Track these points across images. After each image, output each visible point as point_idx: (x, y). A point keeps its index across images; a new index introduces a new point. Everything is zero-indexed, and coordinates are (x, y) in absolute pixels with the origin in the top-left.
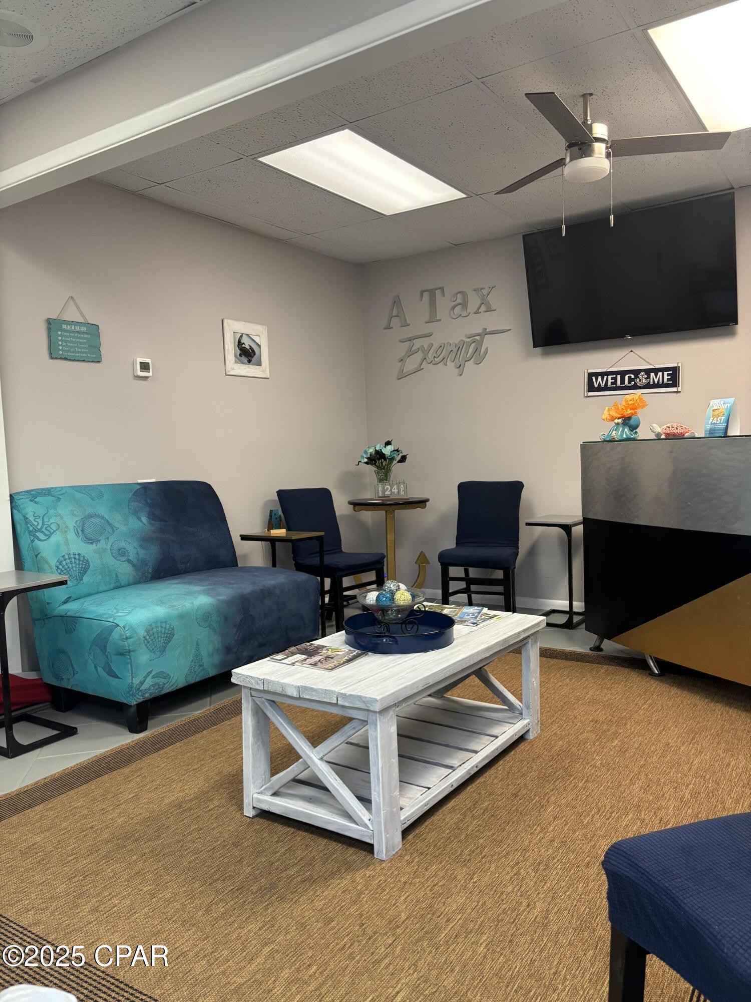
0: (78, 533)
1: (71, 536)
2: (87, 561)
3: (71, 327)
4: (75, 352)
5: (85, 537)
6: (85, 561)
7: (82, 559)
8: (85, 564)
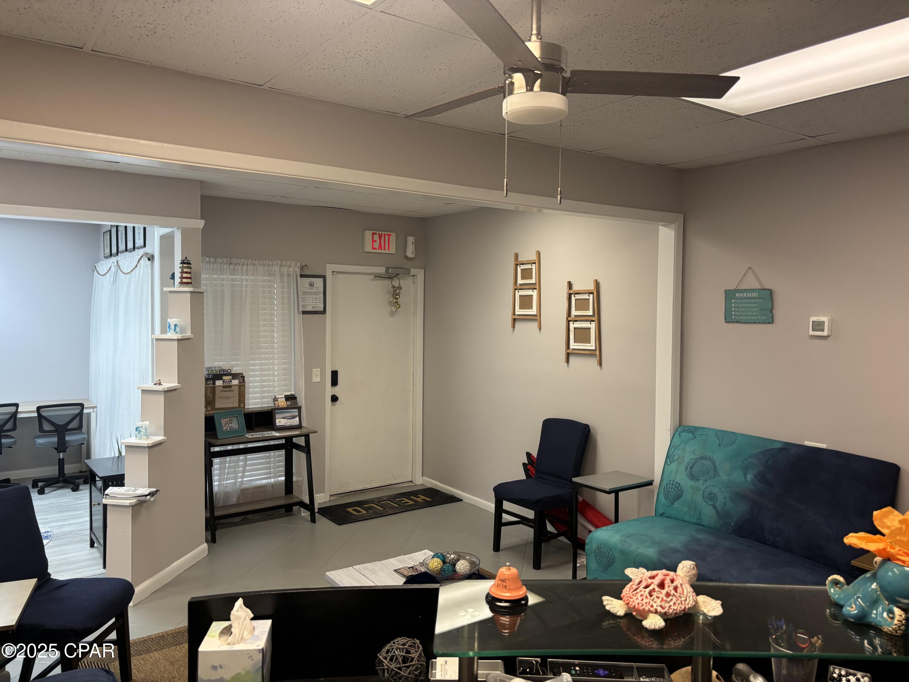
0: (687, 468)
1: (682, 468)
2: (682, 492)
3: (743, 295)
4: (746, 315)
5: (690, 472)
6: (681, 491)
7: (679, 488)
8: (679, 493)
